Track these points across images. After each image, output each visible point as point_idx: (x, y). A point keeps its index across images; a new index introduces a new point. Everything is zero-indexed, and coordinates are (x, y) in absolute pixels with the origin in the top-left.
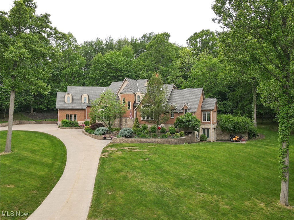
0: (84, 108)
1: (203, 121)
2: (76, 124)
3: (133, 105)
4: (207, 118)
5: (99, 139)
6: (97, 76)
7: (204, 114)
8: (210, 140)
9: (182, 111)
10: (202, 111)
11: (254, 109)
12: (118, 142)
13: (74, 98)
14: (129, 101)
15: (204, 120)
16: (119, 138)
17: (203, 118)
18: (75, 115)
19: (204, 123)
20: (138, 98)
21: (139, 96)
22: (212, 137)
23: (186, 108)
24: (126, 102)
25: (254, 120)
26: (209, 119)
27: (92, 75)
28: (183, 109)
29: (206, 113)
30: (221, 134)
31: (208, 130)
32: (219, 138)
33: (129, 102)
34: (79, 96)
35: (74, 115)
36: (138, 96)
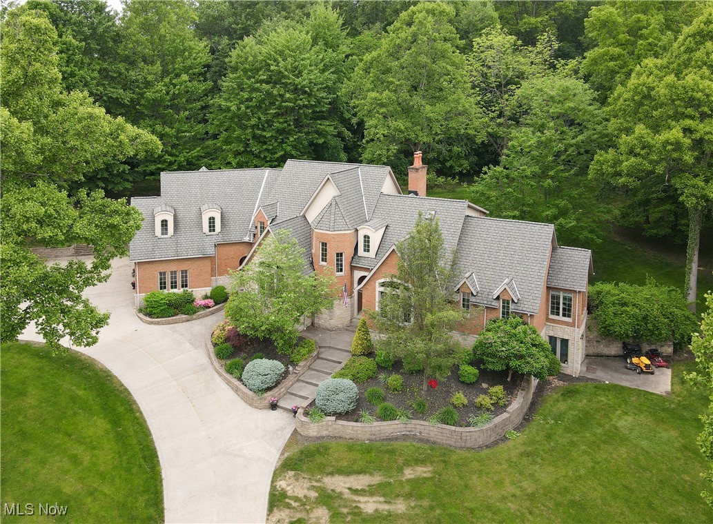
0: (211, 251)
1: (551, 317)
2: (188, 306)
3: (351, 263)
4: (564, 310)
5: (256, 407)
6: (243, 108)
7: (553, 297)
8: (568, 372)
9: (495, 304)
10: (548, 288)
11: (691, 261)
12: (315, 434)
13: (180, 216)
14: (339, 252)
15: (553, 313)
16: (316, 424)
17: (553, 308)
18: (184, 272)
19: (554, 321)
20: (365, 241)
21: (367, 238)
22: (575, 365)
23: (506, 298)
24: (332, 255)
25: (690, 292)
26: (567, 312)
27: (229, 104)
28: (498, 298)
29: (562, 295)
30: (598, 339)
31: (565, 342)
32: (591, 351)
33: (340, 255)
34: (194, 209)
35: (182, 272)
36: (365, 237)
